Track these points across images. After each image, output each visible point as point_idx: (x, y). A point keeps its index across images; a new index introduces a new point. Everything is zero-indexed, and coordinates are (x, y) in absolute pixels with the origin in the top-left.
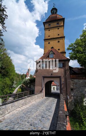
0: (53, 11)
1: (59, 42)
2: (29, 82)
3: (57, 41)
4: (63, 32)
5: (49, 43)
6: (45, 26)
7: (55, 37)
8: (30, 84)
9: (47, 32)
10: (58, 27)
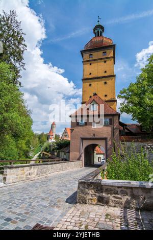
0: (96, 31)
1: (105, 83)
2: (56, 147)
3: (103, 82)
4: (113, 67)
5: (90, 85)
6: (84, 57)
7: (99, 76)
8: (57, 151)
9: (87, 66)
10: (105, 60)
